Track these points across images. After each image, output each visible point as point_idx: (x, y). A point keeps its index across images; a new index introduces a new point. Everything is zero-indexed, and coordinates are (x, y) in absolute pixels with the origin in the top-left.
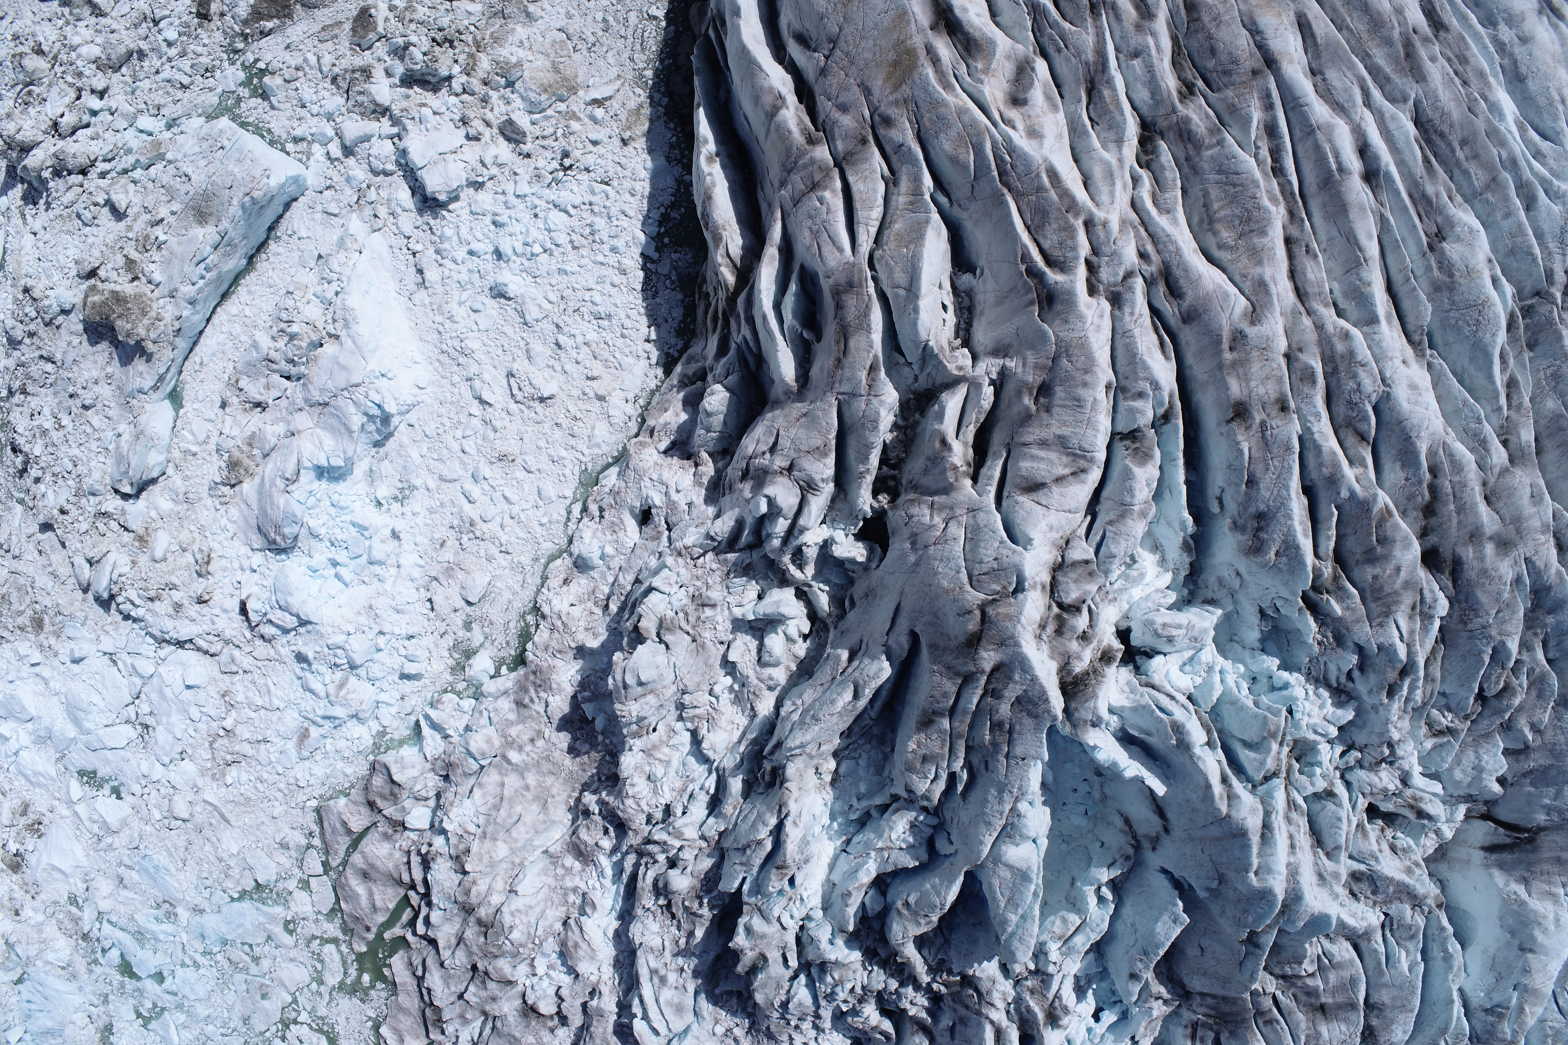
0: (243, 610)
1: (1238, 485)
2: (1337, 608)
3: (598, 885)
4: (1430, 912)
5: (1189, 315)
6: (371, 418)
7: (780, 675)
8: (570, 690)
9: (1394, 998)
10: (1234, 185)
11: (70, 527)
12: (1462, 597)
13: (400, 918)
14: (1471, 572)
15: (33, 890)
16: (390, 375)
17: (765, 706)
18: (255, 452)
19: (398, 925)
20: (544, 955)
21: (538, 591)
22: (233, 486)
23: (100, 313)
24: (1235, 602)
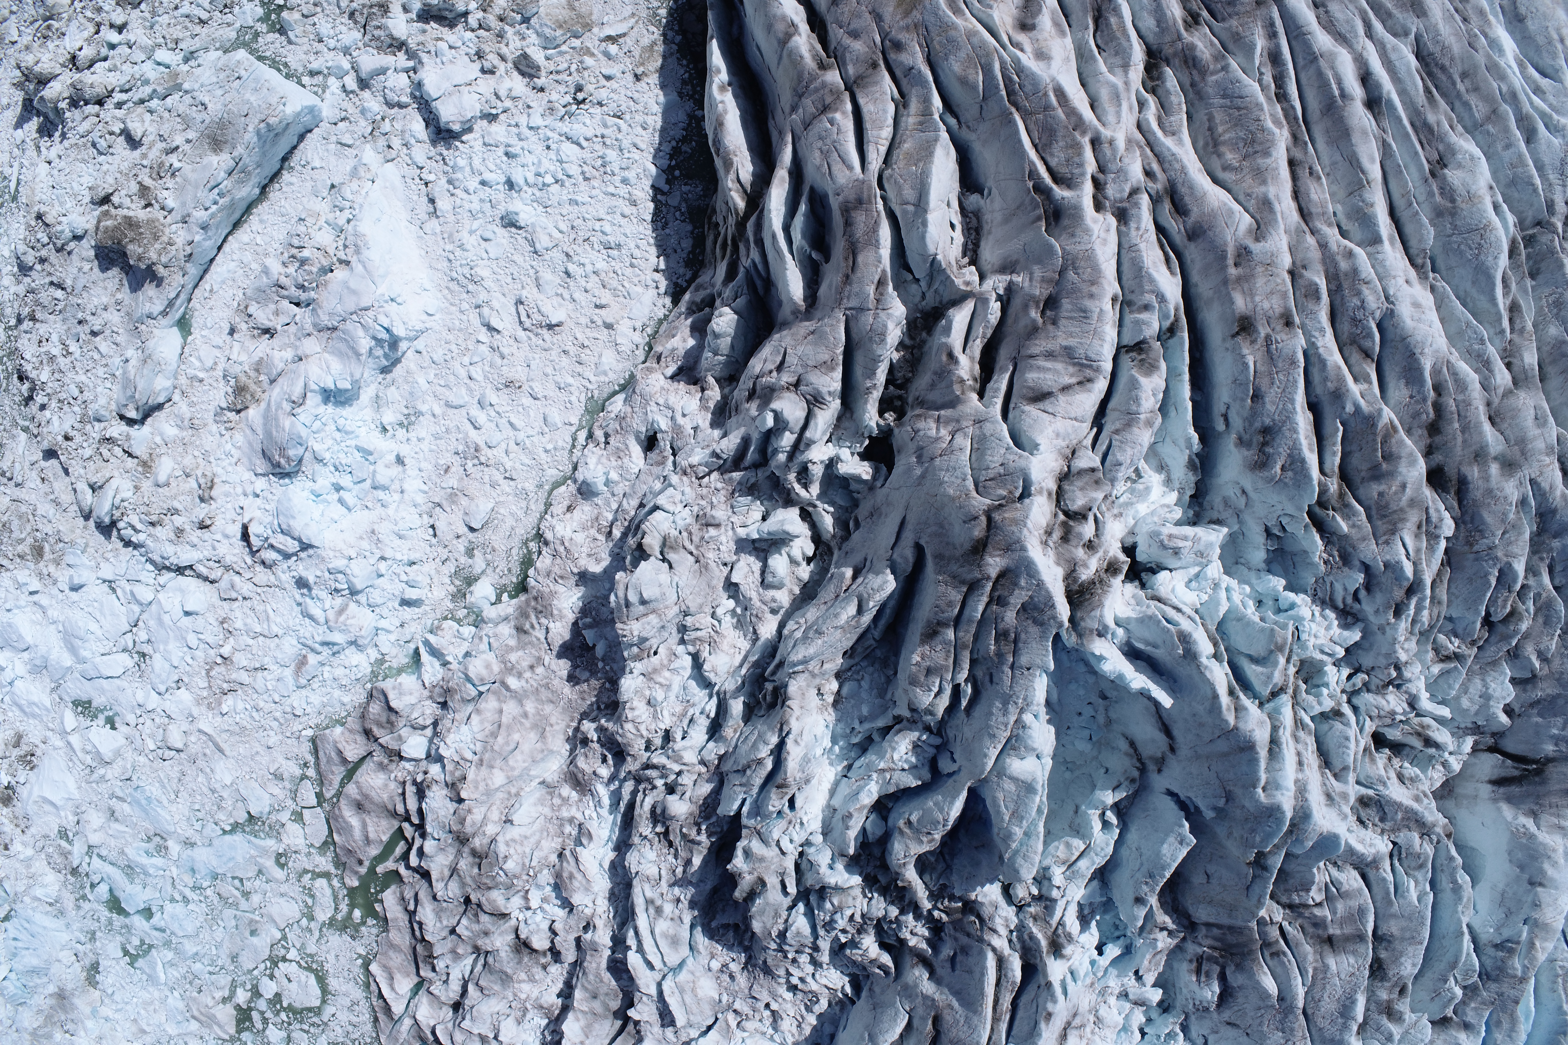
0: (245, 536)
1: (1243, 400)
2: (1344, 526)
3: (594, 815)
4: (1438, 842)
5: (1194, 233)
6: (379, 341)
7: (783, 598)
8: (571, 617)
9: (1403, 929)
10: (1239, 109)
11: (74, 454)
12: (1467, 518)
13: (393, 851)
14: (1476, 492)
15: (23, 824)
16: (399, 300)
17: (768, 629)
18: (262, 378)
19: (391, 859)
20: (539, 887)
21: (542, 518)
22: (239, 412)
23: (112, 238)
24: (1240, 522)
